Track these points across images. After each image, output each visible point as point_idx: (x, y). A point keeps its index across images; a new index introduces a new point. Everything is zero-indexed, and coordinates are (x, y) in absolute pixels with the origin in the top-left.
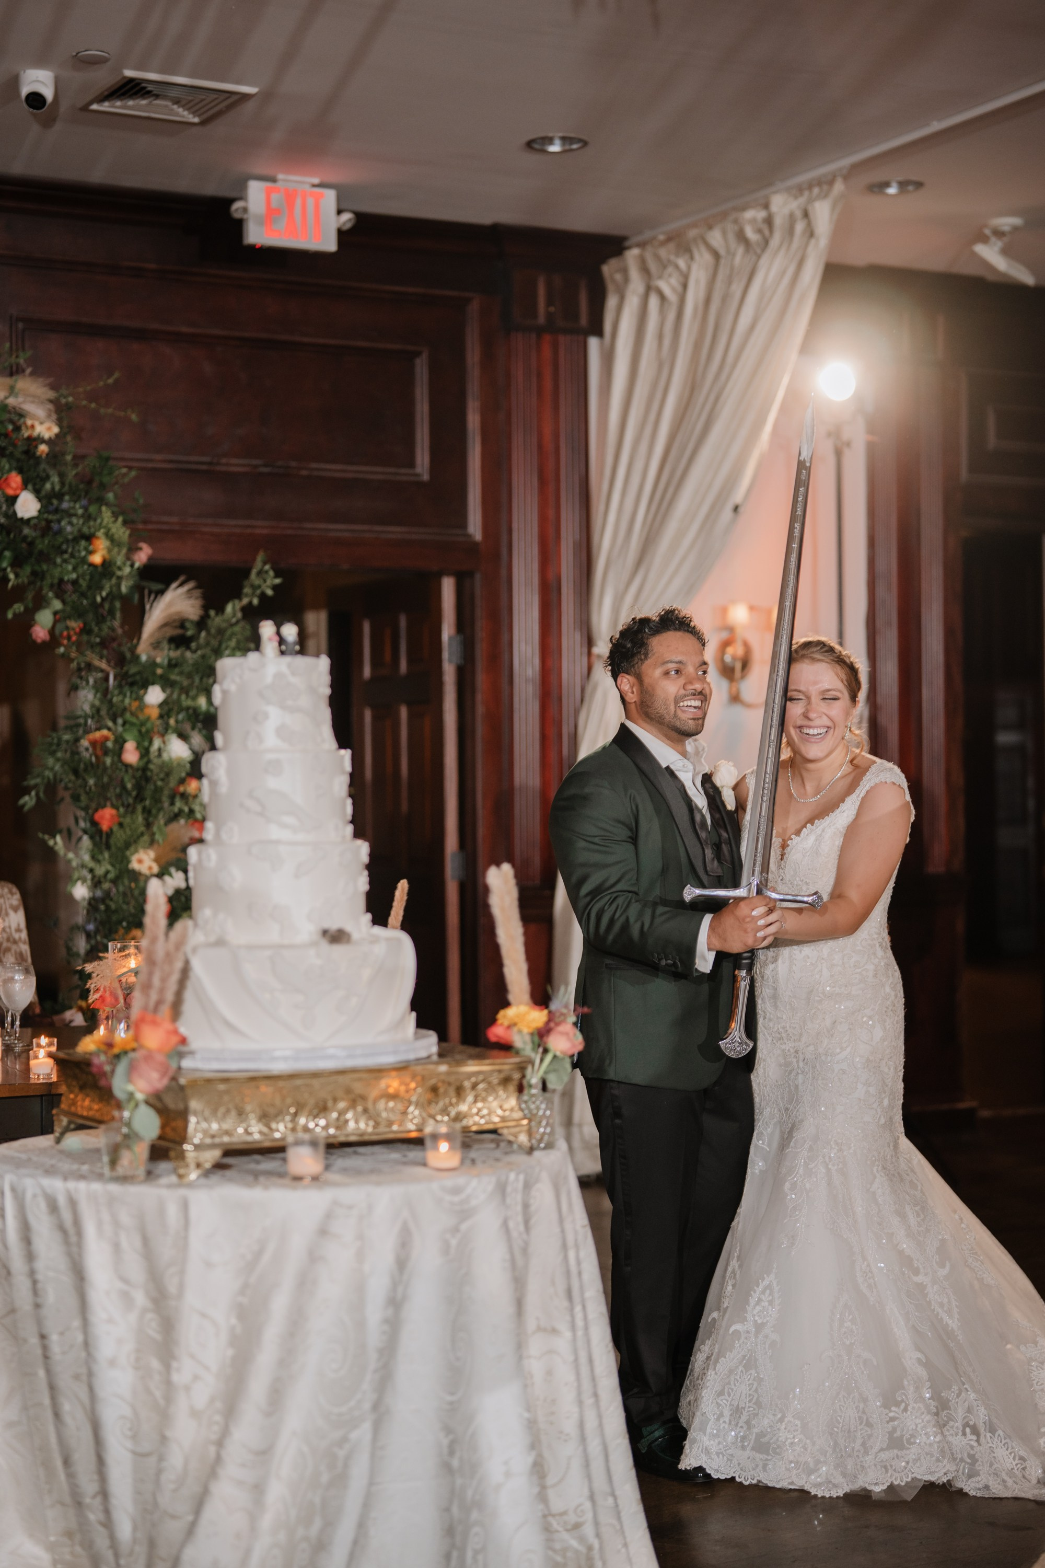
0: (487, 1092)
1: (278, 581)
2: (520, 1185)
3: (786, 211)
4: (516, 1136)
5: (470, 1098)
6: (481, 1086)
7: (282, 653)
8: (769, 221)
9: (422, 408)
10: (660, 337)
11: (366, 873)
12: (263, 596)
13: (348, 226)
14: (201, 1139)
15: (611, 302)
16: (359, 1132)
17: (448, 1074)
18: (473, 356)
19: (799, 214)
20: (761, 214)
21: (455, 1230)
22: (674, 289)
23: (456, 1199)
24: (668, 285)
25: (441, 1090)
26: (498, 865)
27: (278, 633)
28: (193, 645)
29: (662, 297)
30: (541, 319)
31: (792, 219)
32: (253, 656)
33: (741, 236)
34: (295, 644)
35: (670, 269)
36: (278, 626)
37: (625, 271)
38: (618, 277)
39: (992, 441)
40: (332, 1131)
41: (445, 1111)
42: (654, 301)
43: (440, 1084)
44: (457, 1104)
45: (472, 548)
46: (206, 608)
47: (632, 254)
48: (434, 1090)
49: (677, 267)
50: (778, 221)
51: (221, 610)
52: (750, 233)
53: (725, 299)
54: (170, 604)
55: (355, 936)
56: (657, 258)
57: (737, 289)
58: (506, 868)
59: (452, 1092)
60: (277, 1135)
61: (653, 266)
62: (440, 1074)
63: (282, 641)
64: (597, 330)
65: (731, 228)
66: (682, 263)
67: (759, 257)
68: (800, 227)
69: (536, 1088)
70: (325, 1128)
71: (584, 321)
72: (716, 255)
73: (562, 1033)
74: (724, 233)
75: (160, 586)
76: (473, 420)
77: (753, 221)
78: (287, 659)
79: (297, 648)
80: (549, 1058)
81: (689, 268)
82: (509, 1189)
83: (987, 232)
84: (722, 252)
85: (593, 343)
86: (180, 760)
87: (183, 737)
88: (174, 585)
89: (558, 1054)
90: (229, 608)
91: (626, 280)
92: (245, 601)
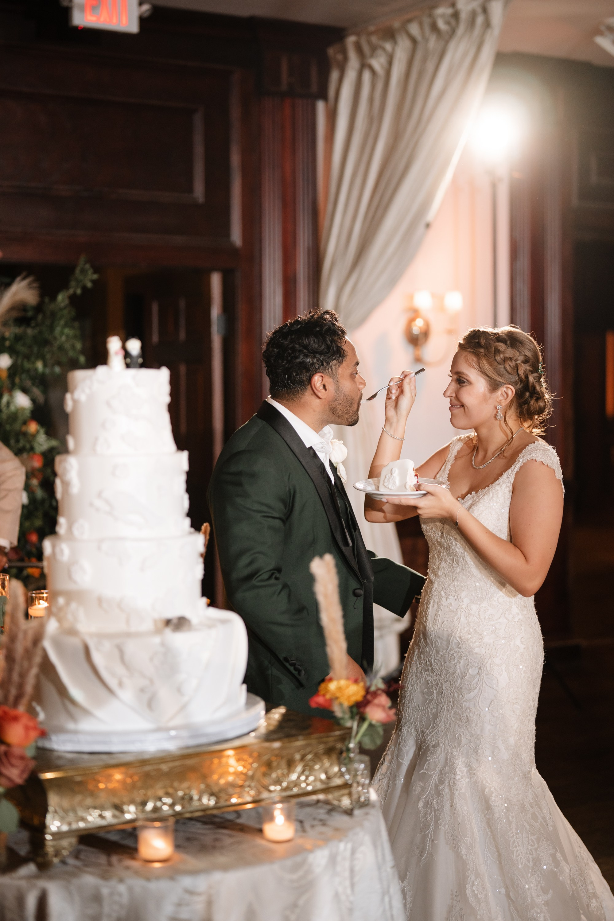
0: (314, 761)
1: (95, 277)
2: (348, 853)
3: (469, 7)
4: (340, 801)
5: (299, 768)
6: (309, 757)
7: (128, 366)
8: (456, 15)
9: (199, 150)
10: (371, 100)
11: (201, 560)
12: (84, 288)
13: (146, 15)
14: (58, 827)
15: (334, 75)
16: (203, 807)
17: (281, 748)
18: (235, 113)
19: (479, 10)
20: (450, 11)
21: (295, 905)
22: (382, 66)
23: (295, 876)
24: (378, 63)
25: (275, 764)
26: (321, 556)
27: (124, 348)
28: (33, 324)
29: (373, 72)
30: (284, 86)
31: (473, 15)
32: (101, 370)
33: (434, 27)
34: (138, 357)
35: (380, 52)
36: (124, 341)
37: (344, 52)
38: (340, 57)
39: (594, 179)
40: (178, 808)
41: (278, 782)
42: (367, 76)
43: (273, 759)
44: (288, 775)
45: (234, 251)
46: (42, 295)
47: (351, 40)
48: (269, 765)
49: (384, 49)
50: (464, 16)
51: (53, 298)
52: (441, 25)
53: (421, 74)
54: (15, 294)
55: (194, 620)
56: (369, 42)
57: (430, 66)
58: (329, 558)
59: (283, 764)
60: (128, 816)
61: (366, 49)
62: (274, 749)
63: (127, 354)
64: (323, 95)
65: (427, 21)
66: (388, 46)
67: (447, 42)
68: (480, 20)
69: (354, 752)
70: (172, 806)
71: (314, 88)
72: (414, 41)
73: (379, 706)
74: (421, 25)
75: (7, 280)
76: (235, 159)
77: (443, 16)
78: (133, 372)
79: (140, 360)
80: (365, 726)
81: (393, 50)
82: (339, 858)
83: (603, 28)
84: (419, 37)
85: (321, 106)
86: (23, 409)
87: (25, 391)
88: (18, 279)
89: (374, 722)
90: (60, 297)
91: (346, 59)
92: (71, 291)
